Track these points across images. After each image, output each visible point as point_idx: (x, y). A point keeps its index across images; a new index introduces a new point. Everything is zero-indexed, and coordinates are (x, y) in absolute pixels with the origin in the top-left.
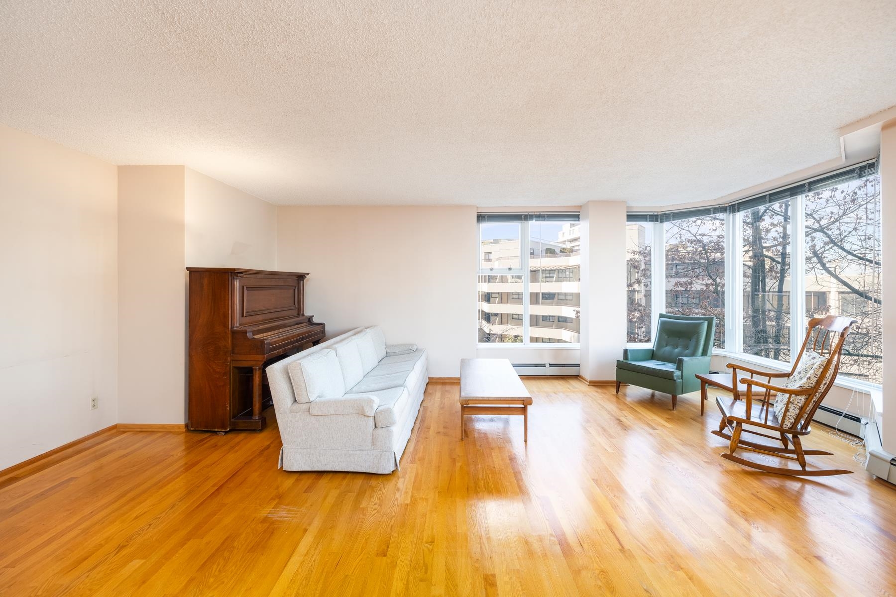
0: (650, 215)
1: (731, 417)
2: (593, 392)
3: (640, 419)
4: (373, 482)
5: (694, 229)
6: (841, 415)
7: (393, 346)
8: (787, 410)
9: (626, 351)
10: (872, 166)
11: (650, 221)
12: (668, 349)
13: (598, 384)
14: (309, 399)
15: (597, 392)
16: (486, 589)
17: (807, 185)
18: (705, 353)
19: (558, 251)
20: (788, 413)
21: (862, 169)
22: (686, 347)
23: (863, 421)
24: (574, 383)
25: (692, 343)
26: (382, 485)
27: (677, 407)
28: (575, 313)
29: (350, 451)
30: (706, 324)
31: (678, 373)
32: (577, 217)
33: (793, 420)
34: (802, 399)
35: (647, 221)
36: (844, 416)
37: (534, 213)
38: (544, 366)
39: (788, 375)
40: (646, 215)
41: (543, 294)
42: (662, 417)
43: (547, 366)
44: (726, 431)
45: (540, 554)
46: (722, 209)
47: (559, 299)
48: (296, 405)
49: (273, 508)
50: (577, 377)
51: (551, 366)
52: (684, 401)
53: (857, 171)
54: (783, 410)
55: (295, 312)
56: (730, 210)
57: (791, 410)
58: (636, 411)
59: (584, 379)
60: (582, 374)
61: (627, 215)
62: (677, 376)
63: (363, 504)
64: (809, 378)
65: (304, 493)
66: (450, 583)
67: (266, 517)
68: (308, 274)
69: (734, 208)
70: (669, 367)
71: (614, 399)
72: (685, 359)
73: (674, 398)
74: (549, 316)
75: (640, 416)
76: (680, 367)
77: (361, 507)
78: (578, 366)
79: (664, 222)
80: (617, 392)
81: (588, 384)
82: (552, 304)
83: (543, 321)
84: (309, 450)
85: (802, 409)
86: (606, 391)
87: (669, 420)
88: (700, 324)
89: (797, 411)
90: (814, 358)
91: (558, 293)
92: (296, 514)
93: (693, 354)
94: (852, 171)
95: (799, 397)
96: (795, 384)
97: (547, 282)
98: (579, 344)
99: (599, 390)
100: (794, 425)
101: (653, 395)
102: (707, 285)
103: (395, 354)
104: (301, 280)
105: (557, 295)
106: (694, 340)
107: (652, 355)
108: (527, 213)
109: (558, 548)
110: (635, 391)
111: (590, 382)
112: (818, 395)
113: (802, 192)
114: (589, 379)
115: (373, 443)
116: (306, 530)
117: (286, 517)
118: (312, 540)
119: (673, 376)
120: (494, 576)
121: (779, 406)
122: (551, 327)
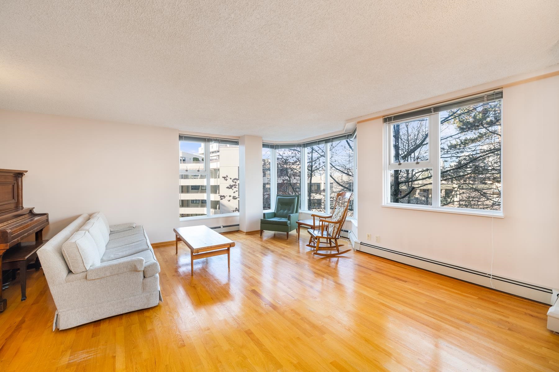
0: (271, 145)
1: (317, 236)
2: (249, 237)
3: (276, 246)
4: (147, 314)
5: (281, 153)
6: (342, 231)
7: (115, 226)
8: (334, 230)
9: (264, 214)
10: (351, 135)
11: (271, 148)
12: (282, 211)
13: (250, 233)
14: (86, 269)
15: (251, 237)
16: (249, 336)
17: (331, 139)
18: (297, 212)
19: (200, 159)
20: (334, 231)
21: (348, 135)
22: (289, 210)
23: (349, 232)
24: (238, 235)
25: (292, 208)
26: (155, 314)
27: (289, 238)
28: (220, 197)
29: (124, 299)
30: (297, 197)
31: (289, 222)
32: (236, 143)
33: (335, 234)
34: (338, 225)
35: (269, 148)
36: (344, 231)
37: (213, 138)
38: (220, 227)
39: (331, 217)
40: (269, 145)
41: (192, 186)
42: (285, 244)
43: (222, 227)
44: (312, 244)
45: (264, 313)
46: (299, 145)
47: (202, 189)
48: (72, 276)
49: (70, 356)
50: (238, 231)
51: (224, 227)
52: (292, 235)
53: (347, 136)
54: (333, 230)
55: (13, 206)
56: (303, 146)
57: (335, 230)
58: (273, 243)
59: (242, 232)
60: (240, 229)
61: (263, 144)
62: (289, 223)
63: (149, 328)
64: (340, 216)
65: (92, 337)
66: (230, 342)
67: (69, 363)
68: (27, 171)
69: (305, 145)
70: (283, 220)
71: (260, 239)
72: (291, 215)
73: (288, 233)
74: (196, 200)
75: (276, 245)
76: (289, 219)
77: (148, 329)
78: (238, 225)
79: (276, 149)
80: (261, 236)
81: (245, 234)
82: (197, 193)
83: (192, 203)
84: (86, 308)
85: (338, 229)
86: (255, 236)
87: (287, 244)
88: (294, 199)
89: (337, 230)
90: (339, 209)
91: (201, 186)
92: (97, 351)
93: (292, 213)
94: (345, 136)
95: (337, 224)
96: (335, 220)
97: (195, 178)
98: (239, 213)
99: (252, 236)
100: (336, 235)
101: (275, 234)
102: (284, 181)
103: (118, 232)
104: (19, 177)
105: (201, 187)
106: (292, 206)
107: (274, 215)
108: (209, 138)
109: (271, 308)
110: (268, 234)
111: (246, 233)
112: (342, 223)
113: (329, 142)
114: (245, 231)
115: (143, 288)
116: (114, 357)
117: (89, 357)
118: (124, 360)
119: (287, 224)
120: (249, 330)
121: (331, 229)
122: (197, 207)
